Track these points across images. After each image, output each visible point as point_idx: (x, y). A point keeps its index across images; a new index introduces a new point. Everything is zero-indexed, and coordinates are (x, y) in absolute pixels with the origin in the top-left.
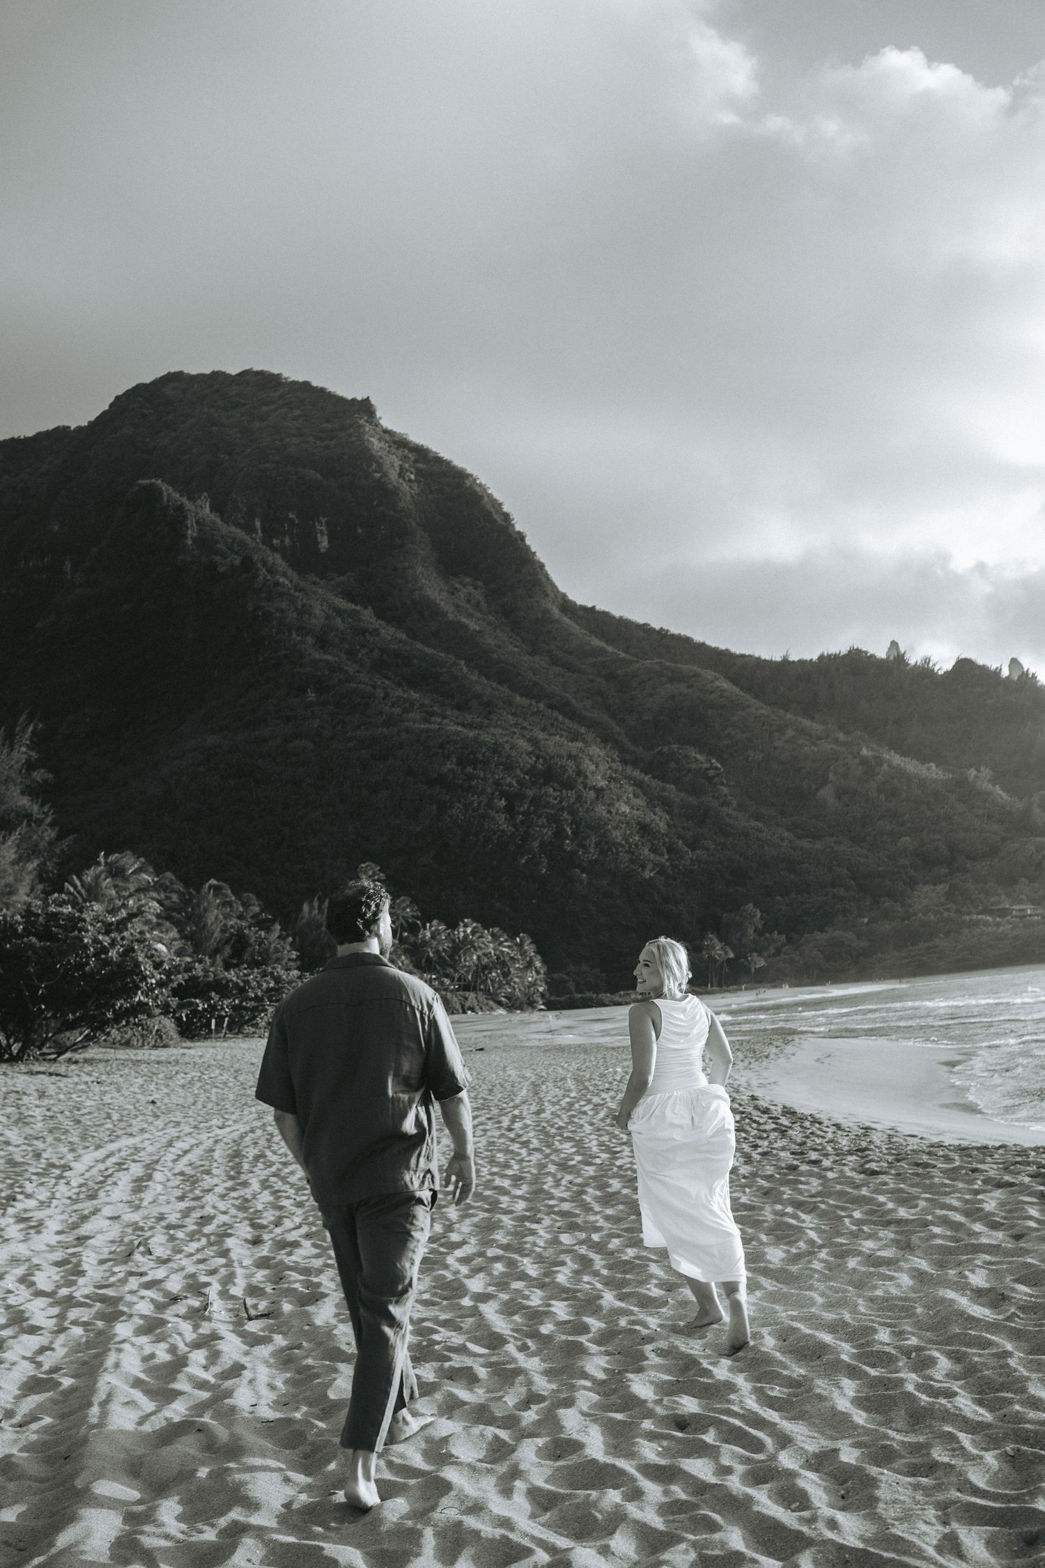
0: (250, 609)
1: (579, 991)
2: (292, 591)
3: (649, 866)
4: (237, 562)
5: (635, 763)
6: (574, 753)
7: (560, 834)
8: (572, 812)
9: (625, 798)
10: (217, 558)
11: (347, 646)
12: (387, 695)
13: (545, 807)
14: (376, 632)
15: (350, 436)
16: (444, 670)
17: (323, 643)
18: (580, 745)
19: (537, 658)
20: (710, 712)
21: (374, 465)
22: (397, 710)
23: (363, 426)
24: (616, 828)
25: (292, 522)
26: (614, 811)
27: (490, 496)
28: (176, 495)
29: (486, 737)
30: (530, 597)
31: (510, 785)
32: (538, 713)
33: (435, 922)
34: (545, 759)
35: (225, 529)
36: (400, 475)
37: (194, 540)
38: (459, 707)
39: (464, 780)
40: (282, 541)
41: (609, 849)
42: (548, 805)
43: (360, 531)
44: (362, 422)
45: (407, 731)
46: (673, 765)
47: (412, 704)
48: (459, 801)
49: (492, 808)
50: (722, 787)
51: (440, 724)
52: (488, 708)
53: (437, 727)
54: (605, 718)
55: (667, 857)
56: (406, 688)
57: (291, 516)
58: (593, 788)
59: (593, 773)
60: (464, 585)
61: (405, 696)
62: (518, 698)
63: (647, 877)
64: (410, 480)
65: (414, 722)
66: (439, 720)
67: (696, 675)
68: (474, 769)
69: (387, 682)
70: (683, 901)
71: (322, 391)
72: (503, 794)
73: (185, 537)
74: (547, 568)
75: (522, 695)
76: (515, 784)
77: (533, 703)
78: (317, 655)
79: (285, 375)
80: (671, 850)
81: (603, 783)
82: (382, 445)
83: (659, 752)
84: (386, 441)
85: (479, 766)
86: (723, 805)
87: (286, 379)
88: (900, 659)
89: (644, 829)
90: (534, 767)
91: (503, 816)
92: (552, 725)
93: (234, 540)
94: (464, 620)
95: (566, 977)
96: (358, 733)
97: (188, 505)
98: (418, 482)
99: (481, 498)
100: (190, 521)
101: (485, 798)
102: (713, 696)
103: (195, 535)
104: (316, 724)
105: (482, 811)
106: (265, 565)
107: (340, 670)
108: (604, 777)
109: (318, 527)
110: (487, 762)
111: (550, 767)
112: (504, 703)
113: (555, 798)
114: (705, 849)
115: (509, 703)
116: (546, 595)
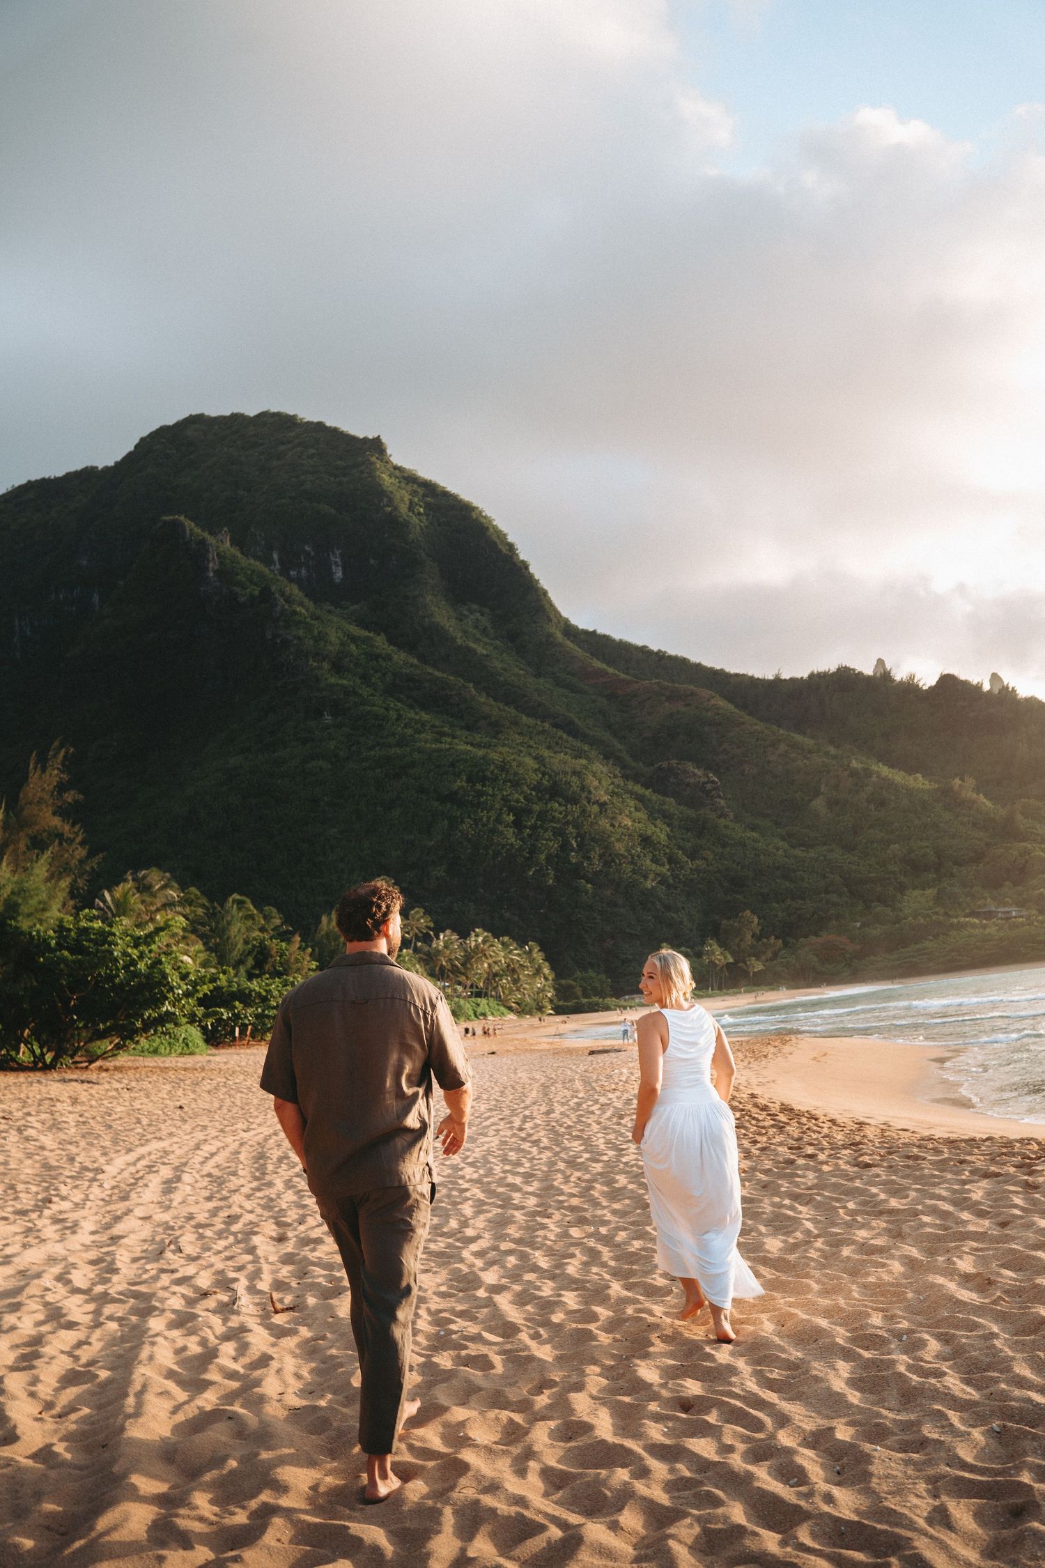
0: (269, 637)
1: (586, 996)
2: (308, 620)
3: (651, 876)
4: (257, 593)
5: (636, 778)
6: (578, 769)
7: (565, 847)
8: (576, 827)
9: (627, 812)
10: (237, 589)
11: (361, 671)
12: (399, 717)
13: (551, 821)
14: (389, 657)
15: (362, 472)
16: (453, 693)
17: (338, 668)
18: (584, 762)
19: (542, 680)
20: (707, 729)
21: (385, 500)
23: (373, 463)
24: (618, 840)
25: (308, 554)
26: (616, 824)
27: (495, 527)
28: (198, 530)
29: (494, 756)
30: (535, 622)
31: (518, 801)
32: (544, 731)
33: (448, 932)
34: (550, 776)
35: (244, 561)
36: (411, 508)
37: (216, 572)
38: (468, 728)
39: (474, 797)
40: (299, 572)
41: (613, 861)
42: (553, 819)
43: (372, 562)
44: (373, 459)
45: (420, 751)
46: (672, 780)
47: (423, 725)
48: (470, 817)
49: (501, 823)
50: (718, 800)
51: (450, 744)
52: (496, 728)
53: (448, 746)
54: (606, 736)
55: (668, 867)
56: (417, 710)
57: (307, 548)
58: (597, 802)
59: (596, 788)
60: (472, 612)
61: (417, 717)
62: (524, 718)
63: (649, 886)
64: (419, 514)
65: (426, 742)
66: (449, 740)
67: (693, 694)
68: (484, 786)
69: (399, 704)
70: (683, 908)
71: (335, 431)
72: (510, 810)
73: (207, 568)
74: (550, 595)
75: (528, 715)
76: (522, 799)
77: (539, 723)
78: (333, 680)
79: (301, 415)
80: (671, 860)
81: (606, 798)
82: (393, 480)
83: (659, 768)
84: (397, 477)
85: (487, 783)
86: (720, 817)
87: (301, 419)
88: (886, 676)
89: (646, 841)
90: (540, 783)
91: (511, 830)
92: (557, 743)
93: (254, 571)
94: (473, 645)
95: (574, 984)
96: (373, 753)
97: (211, 540)
98: (427, 515)
99: (487, 529)
100: (212, 555)
101: (493, 814)
102: (709, 714)
103: (216, 567)
104: (332, 745)
105: (491, 826)
106: (283, 595)
107: (355, 693)
108: (606, 792)
109: (333, 559)
110: (495, 779)
111: (555, 783)
112: (511, 723)
113: (561, 813)
114: (704, 858)
115: (515, 723)
116: (550, 620)
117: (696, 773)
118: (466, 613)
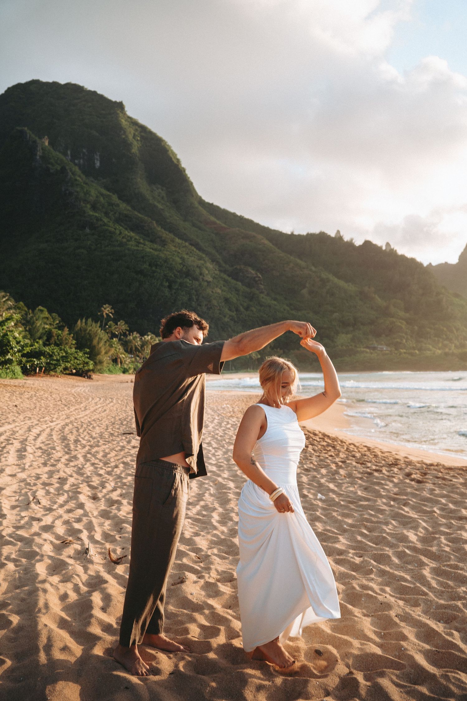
0: (63, 190)
2: (82, 184)
3: (228, 316)
4: (59, 169)
5: (225, 272)
6: (199, 265)
8: (196, 291)
9: (219, 287)
10: (50, 166)
11: (104, 210)
12: (120, 233)
14: (118, 205)
15: (112, 117)
16: (146, 225)
17: (94, 207)
18: (202, 262)
19: (186, 223)
20: (259, 253)
21: (122, 132)
22: (124, 240)
23: (118, 114)
24: (214, 299)
25: (84, 153)
26: (214, 291)
27: (172, 151)
28: (33, 136)
29: (162, 255)
30: (186, 196)
31: (171, 277)
32: (185, 246)
33: (135, 333)
34: (187, 267)
35: (55, 153)
36: (134, 136)
37: (40, 157)
38: (152, 241)
39: (151, 273)
40: (79, 161)
41: (211, 308)
42: (186, 287)
43: (114, 160)
44: (119, 112)
45: (129, 249)
46: (241, 274)
47: (131, 238)
48: (148, 282)
49: (162, 286)
50: (260, 285)
51: (143, 248)
52: (164, 243)
53: (142, 249)
54: (214, 252)
56: (129, 231)
57: (84, 150)
58: (207, 281)
59: (207, 274)
60: (158, 188)
61: (129, 234)
63: (226, 321)
64: (138, 140)
65: (132, 246)
66: (142, 246)
67: (254, 237)
68: (156, 268)
69: (121, 228)
71: (101, 96)
72: (167, 280)
73: (36, 155)
74: (194, 185)
75: (179, 238)
76: (173, 276)
77: (184, 242)
78: (91, 213)
79: (86, 87)
80: (237, 310)
81: (210, 279)
82: (126, 123)
83: (236, 268)
84: (128, 122)
85: (158, 267)
86: (260, 293)
87: (86, 89)
88: (341, 238)
89: (226, 300)
90: (181, 270)
91: (167, 290)
92: (191, 252)
93: (58, 158)
94: (156, 203)
96: (107, 248)
97: (39, 141)
98: (141, 141)
99: (168, 151)
100: (39, 148)
101: (159, 281)
102: (261, 246)
103: (41, 154)
104: (89, 243)
105: (158, 287)
106: (71, 171)
107: (101, 220)
108: (211, 277)
109: (95, 156)
110: (161, 266)
111: (189, 270)
112: (171, 241)
113: (190, 284)
114: (252, 311)
115: (173, 241)
116: (193, 196)
117: (252, 272)
118: (155, 189)
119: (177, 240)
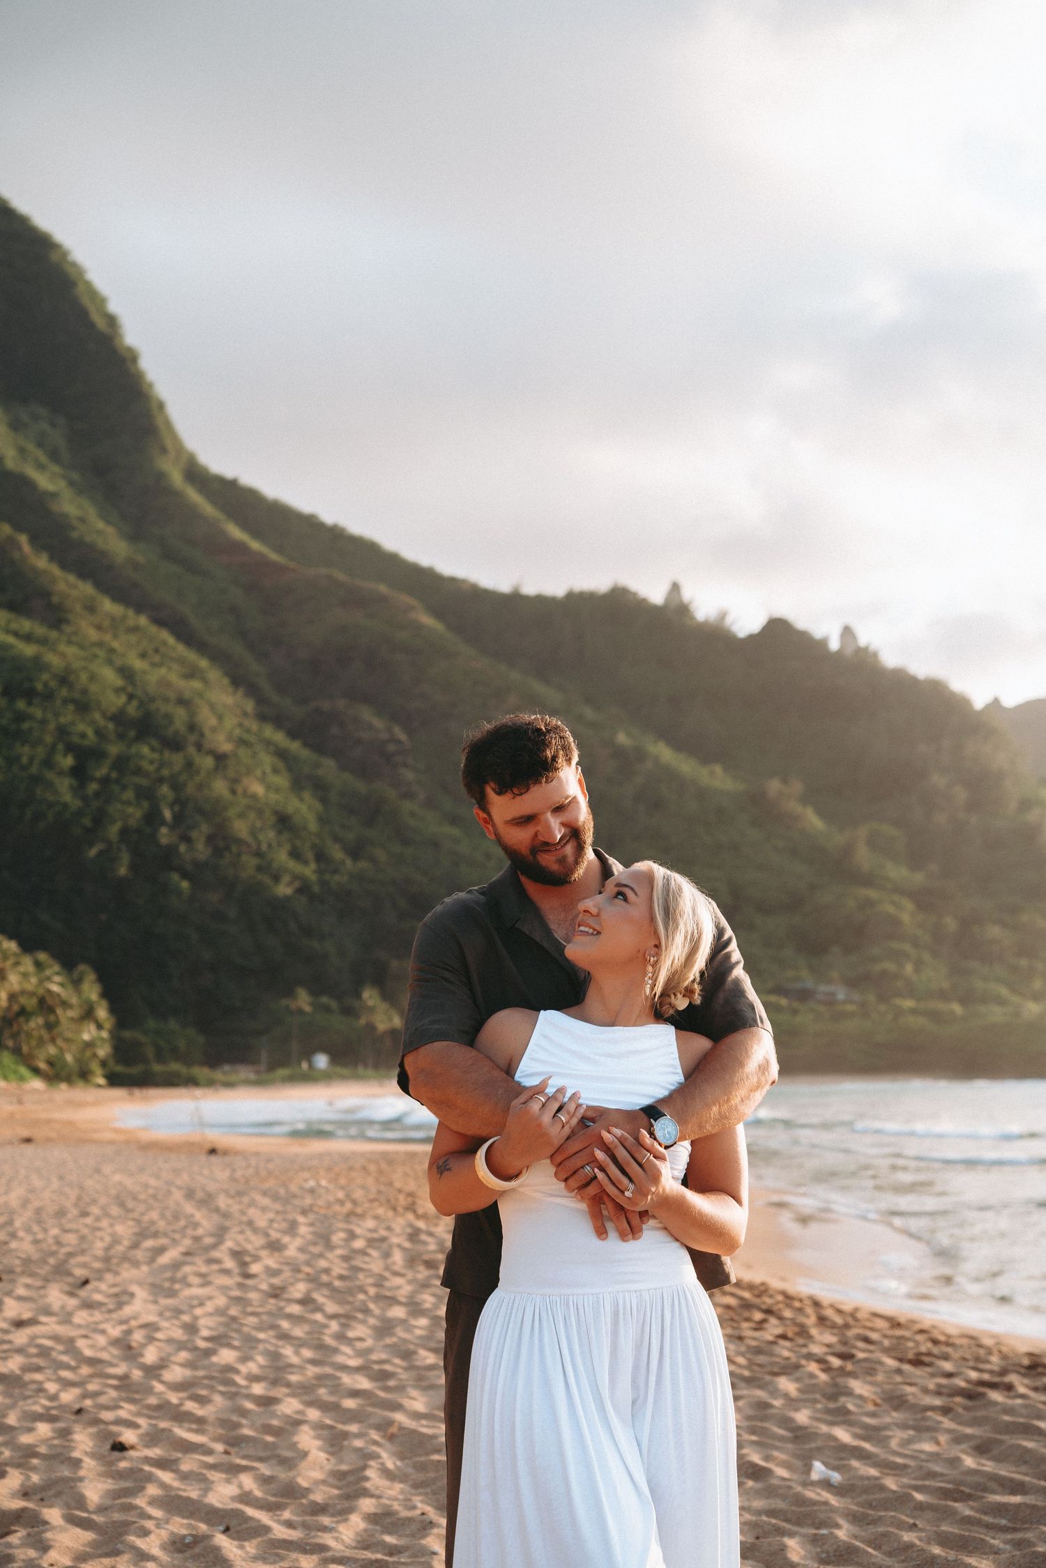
1: (160, 1058)
3: (286, 879)
5: (278, 721)
6: (187, 695)
7: (153, 818)
8: (176, 787)
9: (258, 773)
13: (134, 774)
18: (196, 684)
19: (140, 546)
20: (397, 657)
24: (242, 815)
26: (239, 791)
27: (88, 285)
29: (51, 658)
30: (139, 450)
31: (83, 736)
32: (135, 629)
34: (141, 703)
38: (12, 608)
39: (11, 721)
41: (227, 847)
42: (139, 771)
46: (335, 730)
49: (50, 768)
50: (403, 771)
52: (58, 614)
54: (238, 649)
55: (313, 867)
58: (211, 752)
59: (214, 730)
60: (36, 418)
62: (107, 603)
63: (281, 894)
67: (383, 599)
68: (30, 704)
70: (332, 934)
72: (70, 748)
74: (168, 410)
75: (113, 598)
76: (90, 732)
77: (130, 614)
80: (321, 856)
81: (226, 747)
83: (317, 709)
85: (35, 701)
86: (403, 797)
88: (683, 610)
89: (283, 821)
90: (122, 711)
91: (67, 781)
92: (156, 651)
95: (144, 1038)
99: (74, 284)
101: (41, 752)
102: (405, 634)
105: (34, 770)
108: (229, 738)
110: (49, 696)
111: (148, 713)
112: (84, 608)
113: (152, 762)
114: (373, 860)
115: (91, 608)
116: (164, 450)
117: (373, 722)
119: (108, 606)
